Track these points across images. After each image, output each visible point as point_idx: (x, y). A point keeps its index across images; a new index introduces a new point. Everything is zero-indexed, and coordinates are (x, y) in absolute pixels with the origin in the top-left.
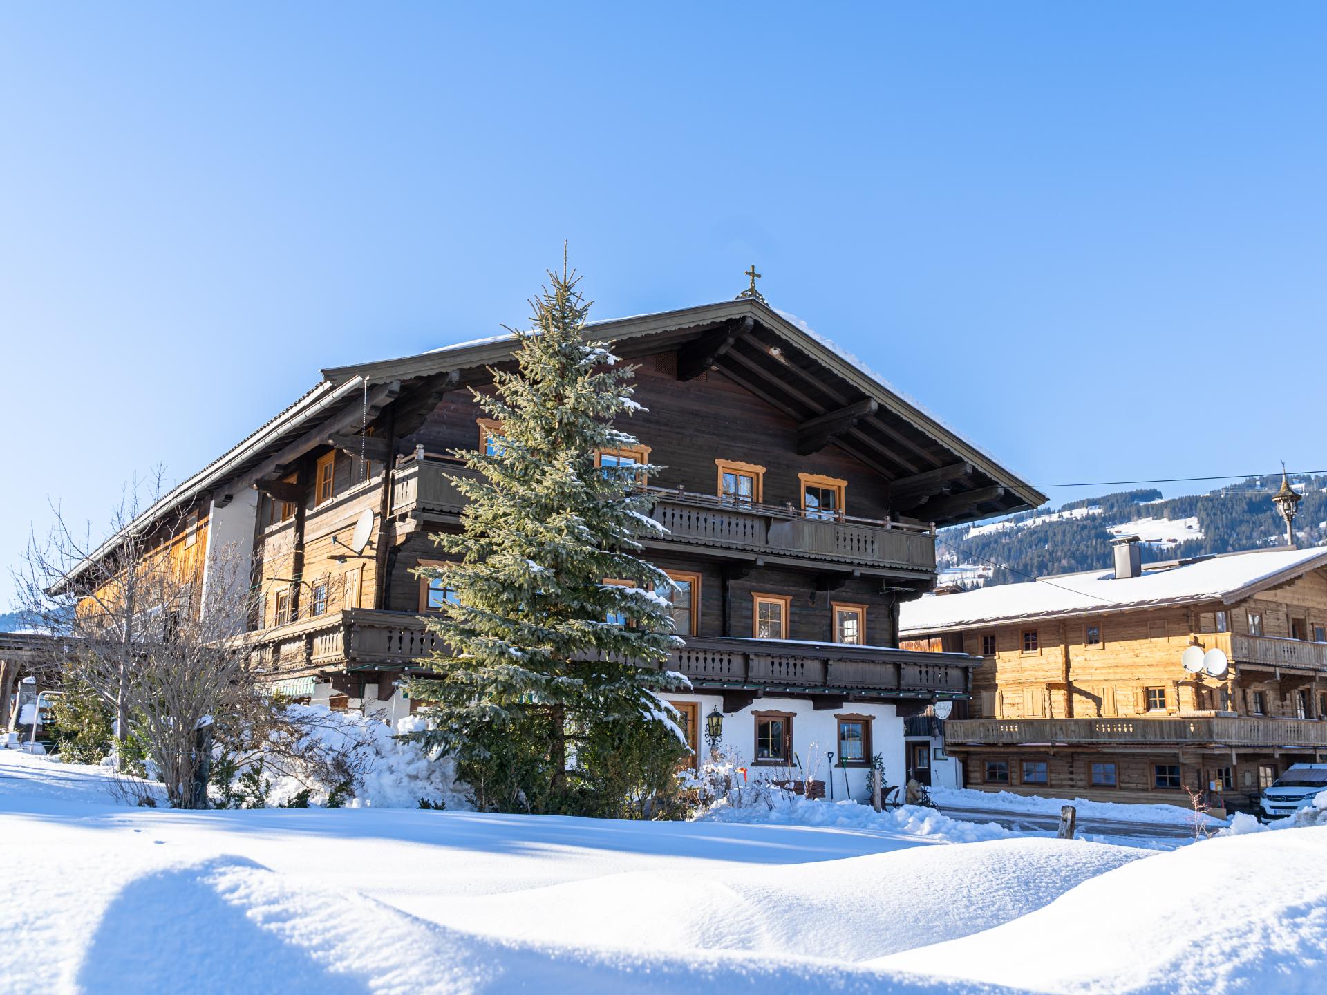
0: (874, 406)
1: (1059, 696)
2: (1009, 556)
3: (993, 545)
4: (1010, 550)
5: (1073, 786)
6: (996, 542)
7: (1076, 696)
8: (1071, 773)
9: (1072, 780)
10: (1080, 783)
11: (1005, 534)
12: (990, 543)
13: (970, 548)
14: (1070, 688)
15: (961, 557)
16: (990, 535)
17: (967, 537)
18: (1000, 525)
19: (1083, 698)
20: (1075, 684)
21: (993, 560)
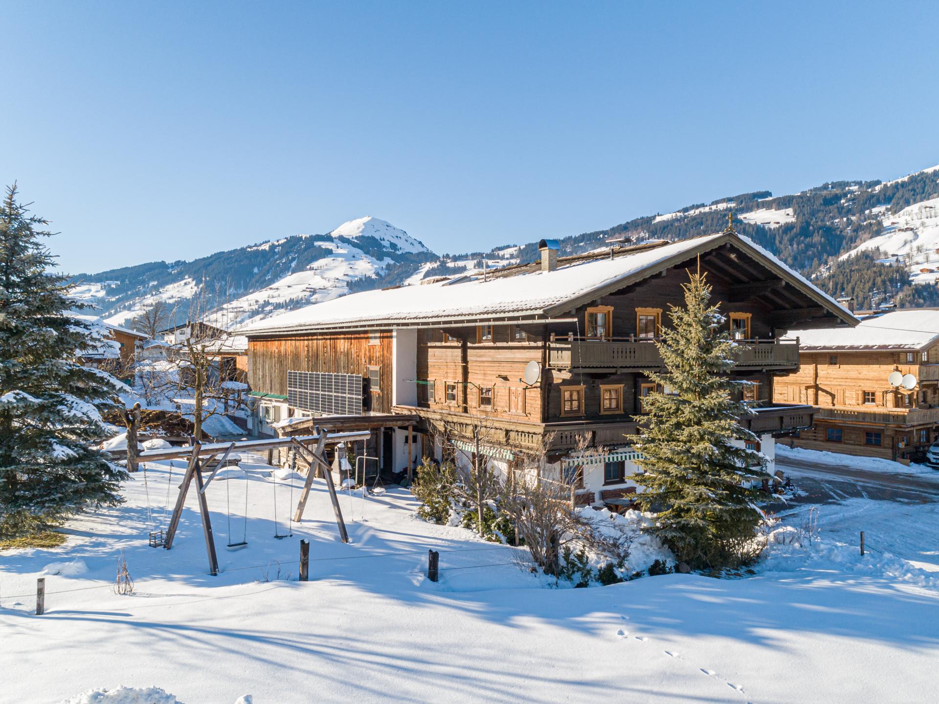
0: (784, 283)
1: (811, 392)
2: (679, 234)
3: (670, 227)
4: (680, 230)
5: (815, 440)
6: (672, 225)
7: (820, 392)
8: (815, 433)
9: (815, 436)
10: (820, 439)
11: (677, 220)
12: (668, 226)
13: (656, 229)
14: (817, 388)
15: (651, 234)
16: (668, 221)
17: (654, 222)
18: (674, 215)
19: (824, 394)
20: (820, 386)
21: (669, 236)
